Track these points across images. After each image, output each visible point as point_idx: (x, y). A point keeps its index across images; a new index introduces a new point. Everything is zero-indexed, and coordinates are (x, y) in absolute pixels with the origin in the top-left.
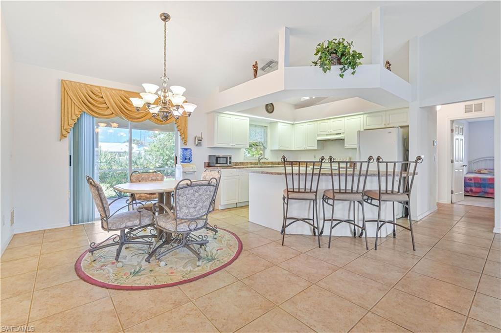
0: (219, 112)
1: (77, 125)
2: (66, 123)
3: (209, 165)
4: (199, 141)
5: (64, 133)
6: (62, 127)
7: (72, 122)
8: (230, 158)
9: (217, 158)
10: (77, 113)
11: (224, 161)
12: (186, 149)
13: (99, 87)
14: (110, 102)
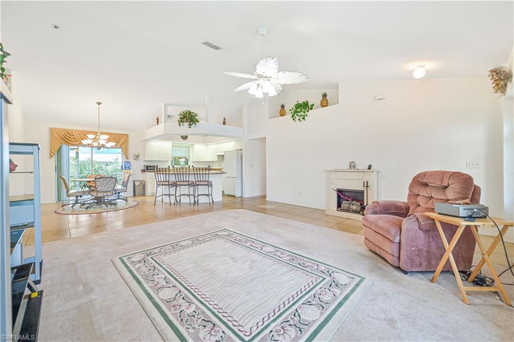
0: (148, 140)
1: (59, 150)
2: (53, 150)
3: (143, 171)
4: (137, 157)
5: (52, 154)
6: (51, 152)
7: (56, 149)
8: (157, 167)
9: (147, 167)
10: (59, 144)
11: (152, 168)
12: (128, 162)
13: (72, 130)
14: (78, 138)
